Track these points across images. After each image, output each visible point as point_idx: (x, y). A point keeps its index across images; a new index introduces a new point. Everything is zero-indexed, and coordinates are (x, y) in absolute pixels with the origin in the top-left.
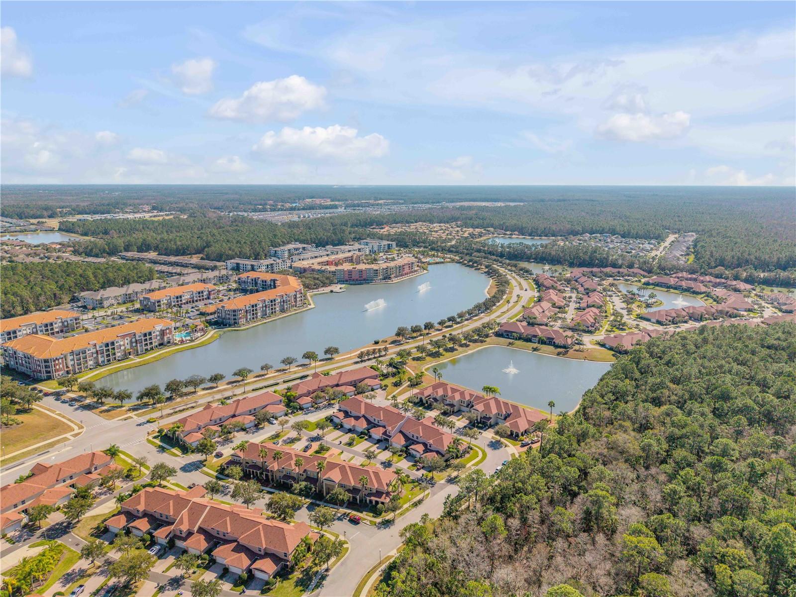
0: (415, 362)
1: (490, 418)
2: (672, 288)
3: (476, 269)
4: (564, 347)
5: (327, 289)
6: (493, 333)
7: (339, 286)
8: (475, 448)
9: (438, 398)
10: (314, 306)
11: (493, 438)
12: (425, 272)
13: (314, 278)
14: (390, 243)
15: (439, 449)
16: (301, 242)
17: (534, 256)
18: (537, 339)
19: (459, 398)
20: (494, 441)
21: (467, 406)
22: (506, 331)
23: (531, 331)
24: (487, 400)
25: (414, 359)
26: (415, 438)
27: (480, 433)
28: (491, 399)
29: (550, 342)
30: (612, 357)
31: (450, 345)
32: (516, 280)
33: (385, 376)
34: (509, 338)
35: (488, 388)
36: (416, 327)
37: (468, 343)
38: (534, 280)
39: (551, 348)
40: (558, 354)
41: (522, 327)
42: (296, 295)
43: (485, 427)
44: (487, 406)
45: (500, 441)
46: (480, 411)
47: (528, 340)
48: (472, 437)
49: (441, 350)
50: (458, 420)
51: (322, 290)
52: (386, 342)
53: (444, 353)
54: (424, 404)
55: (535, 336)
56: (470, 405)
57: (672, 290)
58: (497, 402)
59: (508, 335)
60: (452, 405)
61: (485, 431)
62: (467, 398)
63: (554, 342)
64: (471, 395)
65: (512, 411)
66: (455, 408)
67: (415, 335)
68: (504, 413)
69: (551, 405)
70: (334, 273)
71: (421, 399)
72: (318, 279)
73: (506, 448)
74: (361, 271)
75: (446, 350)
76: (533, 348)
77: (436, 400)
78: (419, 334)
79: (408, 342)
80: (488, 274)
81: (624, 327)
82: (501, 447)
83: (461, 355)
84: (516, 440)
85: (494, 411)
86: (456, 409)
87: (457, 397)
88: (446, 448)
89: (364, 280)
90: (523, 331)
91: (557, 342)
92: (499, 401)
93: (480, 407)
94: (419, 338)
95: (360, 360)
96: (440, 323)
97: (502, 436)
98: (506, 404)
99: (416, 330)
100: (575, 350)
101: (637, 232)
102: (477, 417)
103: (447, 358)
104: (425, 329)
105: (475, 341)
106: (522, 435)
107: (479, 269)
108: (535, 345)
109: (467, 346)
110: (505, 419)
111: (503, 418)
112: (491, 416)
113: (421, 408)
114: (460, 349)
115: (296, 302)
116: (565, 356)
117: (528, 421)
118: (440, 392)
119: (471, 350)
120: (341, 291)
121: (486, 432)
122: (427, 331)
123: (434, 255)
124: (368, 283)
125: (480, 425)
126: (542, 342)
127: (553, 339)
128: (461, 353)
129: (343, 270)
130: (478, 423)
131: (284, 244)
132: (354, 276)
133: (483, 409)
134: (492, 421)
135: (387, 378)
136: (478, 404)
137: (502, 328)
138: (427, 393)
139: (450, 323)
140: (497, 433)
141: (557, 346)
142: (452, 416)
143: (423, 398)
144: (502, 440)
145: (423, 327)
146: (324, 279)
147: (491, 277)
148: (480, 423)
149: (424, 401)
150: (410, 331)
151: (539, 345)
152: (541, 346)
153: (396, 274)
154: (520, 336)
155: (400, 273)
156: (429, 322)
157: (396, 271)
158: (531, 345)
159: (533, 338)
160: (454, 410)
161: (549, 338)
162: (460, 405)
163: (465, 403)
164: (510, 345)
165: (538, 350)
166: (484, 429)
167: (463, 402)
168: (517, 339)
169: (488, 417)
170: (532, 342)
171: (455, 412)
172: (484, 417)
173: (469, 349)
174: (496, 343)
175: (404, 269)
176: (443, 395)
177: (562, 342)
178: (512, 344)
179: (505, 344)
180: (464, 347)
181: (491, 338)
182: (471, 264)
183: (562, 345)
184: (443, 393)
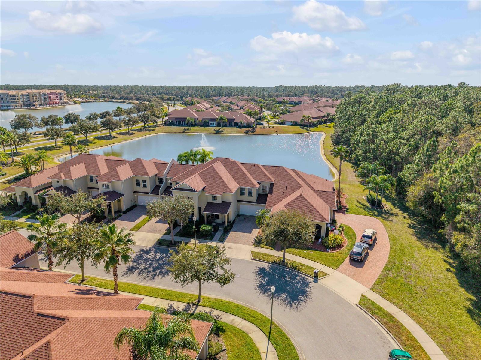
1: (226, 205)
4: (248, 126)
8: (226, 319)
9: (71, 185)
11: (256, 257)
18: (215, 123)
19: (131, 175)
20: (266, 266)
21: (155, 191)
22: (176, 118)
23: (206, 115)
28: (214, 161)
29: (231, 123)
34: (181, 126)
35: (190, 155)
39: (234, 129)
40: (247, 132)
43: (216, 230)
44: (211, 176)
45: (284, 263)
46: (199, 189)
47: (205, 124)
49: (91, 137)
50: (139, 228)
53: (96, 141)
54: (36, 207)
55: (214, 120)
56: (161, 186)
58: (230, 165)
59: (180, 123)
60: (113, 195)
61: (222, 240)
62: (152, 171)
63: (236, 123)
64: (159, 165)
65: (273, 180)
66: (122, 199)
68: (256, 185)
73: (322, 281)
75: (100, 138)
77: (68, 191)
82: (306, 284)
84: (327, 248)
86: (125, 203)
87: (126, 173)
90: (197, 117)
91: (238, 121)
92: (235, 163)
98: (252, 167)
100: (261, 128)
102: (190, 208)
105: (140, 130)
108: (217, 128)
109: (130, 134)
111: (256, 198)
112: (229, 198)
114: (121, 137)
116: (255, 133)
118: (78, 172)
119: (137, 137)
121: (228, 244)
125: (205, 227)
126: (222, 124)
127: (234, 120)
130: (196, 224)
133: (203, 185)
134: (232, 212)
137: (171, 117)
141: (240, 127)
143: (31, 194)
148: (202, 222)
149: (35, 201)
150: (39, 121)
151: (220, 128)
152: (222, 128)
153: (41, 102)
154: (195, 121)
155: (45, 101)
156: (71, 114)
157: (41, 99)
158: (212, 129)
159: (210, 122)
160: (119, 206)
161: (228, 120)
162: (135, 192)
163: (148, 184)
164: (186, 131)
165: (222, 131)
166: (218, 235)
167: (141, 183)
168: (192, 125)
169: (220, 204)
170: (211, 125)
171: (124, 209)
172: (209, 204)
173: (135, 137)
174: (168, 131)
175: (50, 97)
176: (86, 177)
177: (244, 122)
178: (188, 130)
179: (180, 131)
180: (126, 135)
181: (159, 127)
182: (122, 100)
183: (245, 124)
184: (85, 174)
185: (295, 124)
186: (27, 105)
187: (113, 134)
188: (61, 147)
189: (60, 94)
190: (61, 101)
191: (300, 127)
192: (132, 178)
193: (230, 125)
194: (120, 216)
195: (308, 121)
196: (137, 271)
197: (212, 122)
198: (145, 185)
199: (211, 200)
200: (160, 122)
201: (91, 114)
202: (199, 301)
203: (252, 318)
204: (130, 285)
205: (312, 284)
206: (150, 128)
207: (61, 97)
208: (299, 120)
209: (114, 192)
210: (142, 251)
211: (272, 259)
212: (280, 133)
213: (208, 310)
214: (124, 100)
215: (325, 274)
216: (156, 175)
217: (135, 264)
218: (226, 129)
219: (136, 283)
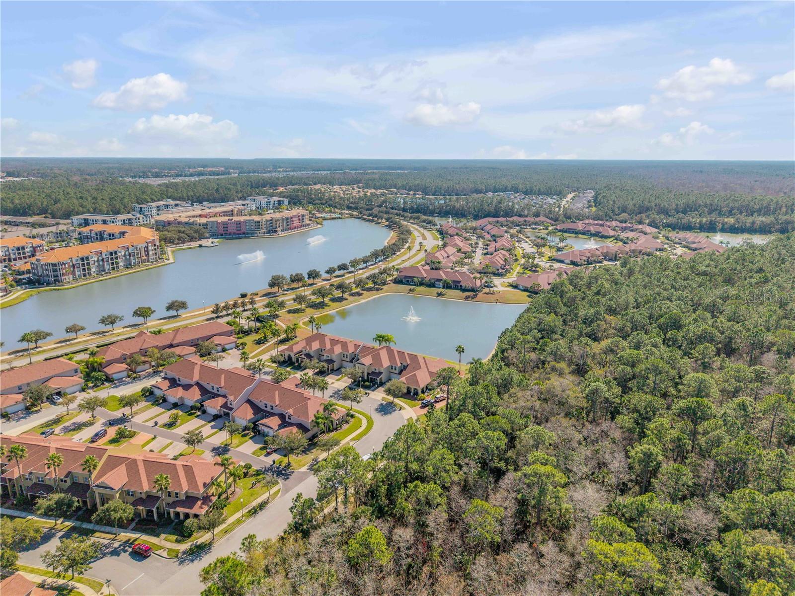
0: (291, 315)
1: (380, 373)
2: (580, 233)
3: (376, 224)
4: (473, 290)
5: (195, 244)
6: (392, 280)
7: (211, 240)
8: (357, 415)
9: (312, 354)
10: (173, 261)
11: (383, 399)
12: (319, 226)
13: (179, 232)
14: (281, 199)
15: (302, 420)
16: (175, 199)
17: (437, 211)
18: (441, 284)
19: (341, 351)
20: (384, 403)
21: (351, 361)
22: (407, 276)
23: (435, 275)
24: (377, 350)
25: (289, 312)
26: (269, 409)
27: (366, 394)
28: (382, 348)
29: (456, 285)
30: (527, 298)
31: (337, 294)
32: (419, 231)
33: (247, 333)
34: (409, 284)
35: (381, 337)
36: (297, 275)
37: (361, 292)
38: (438, 231)
39: (458, 292)
40: (467, 298)
41: (424, 272)
42: (147, 247)
43: (374, 385)
44: (377, 358)
45: (392, 403)
46: (368, 364)
47: (431, 285)
48: (354, 400)
49: (326, 300)
50: (338, 380)
51: (187, 245)
52: (257, 294)
53: (330, 303)
54: (294, 363)
55: (441, 280)
56: (354, 359)
57: (580, 236)
58: (390, 352)
59: (408, 281)
60: (330, 361)
61: (373, 391)
62: (351, 349)
63: (461, 286)
64: (356, 346)
65: (409, 362)
66: (335, 363)
67: (295, 285)
68: (399, 365)
69: (460, 350)
70: (205, 226)
71: (290, 357)
72: (183, 232)
73: (401, 411)
74: (239, 223)
75: (334, 300)
76: (437, 293)
77: (309, 356)
78: (300, 284)
79: (286, 294)
80: (390, 228)
81: (537, 269)
82: (395, 411)
83: (352, 305)
84: (415, 400)
85: (386, 363)
86: (336, 366)
87: (338, 349)
88: (312, 418)
89: (244, 233)
90: (425, 275)
91: (463, 284)
92: (393, 351)
93: (367, 360)
94: (300, 289)
95: (215, 315)
96: (328, 272)
97: (395, 396)
98: (401, 354)
99: (297, 279)
100: (486, 293)
101: (540, 189)
102: (363, 373)
103: (332, 310)
104: (309, 278)
105: (370, 289)
106: (423, 392)
107: (379, 223)
108: (440, 290)
109: (359, 294)
110: (400, 373)
111: (397, 372)
112: (382, 370)
113: (288, 369)
114: (351, 298)
115: (148, 255)
116: (475, 300)
117: (430, 373)
118: (316, 345)
119: (364, 299)
120: (212, 245)
121: (375, 392)
122: (311, 281)
123: (331, 212)
124: (249, 237)
125: (367, 383)
126: (447, 286)
127: (460, 282)
128: (351, 304)
129: (217, 222)
130: (364, 381)
131: (153, 201)
132: (232, 229)
133: (372, 362)
134: (383, 377)
135: (248, 335)
136: (364, 356)
137: (401, 274)
138: (296, 349)
139: (341, 272)
140: (389, 392)
141: (464, 290)
142: (331, 375)
143: (292, 356)
144: (396, 401)
145: (306, 276)
146: (192, 232)
147: (392, 230)
148: (368, 381)
149: (294, 360)
150: (289, 280)
151: (444, 290)
152: (446, 290)
153: (283, 227)
154: (423, 280)
155: (288, 225)
156: (314, 270)
157: (283, 223)
158: (435, 291)
160: (333, 367)
161: (454, 282)
162: (341, 360)
163: (348, 356)
164: (411, 292)
165: (443, 295)
166: (373, 388)
167: (345, 356)
168: (419, 285)
169: (377, 373)
170: (436, 287)
171: (335, 369)
172: (373, 372)
173: (362, 298)
175: (293, 221)
176: (318, 349)
177: (469, 285)
178: (413, 290)
179: (406, 291)
180: (356, 295)
181: (388, 285)
182: (371, 218)
183: (470, 288)
184: (319, 347)
185: (526, 290)
186: (269, 232)
187: (345, 296)
188: (304, 310)
189: (303, 216)
190: (303, 223)
191: (528, 294)
192: (341, 353)
193: (456, 288)
194: (333, 372)
197: (438, 283)
199: (374, 370)
201: (330, 268)
205: (397, 411)
207: (303, 219)
208: (529, 286)
209: (331, 360)
210: (337, 390)
211: (389, 401)
215: (405, 408)
216: (353, 352)
218: (450, 292)
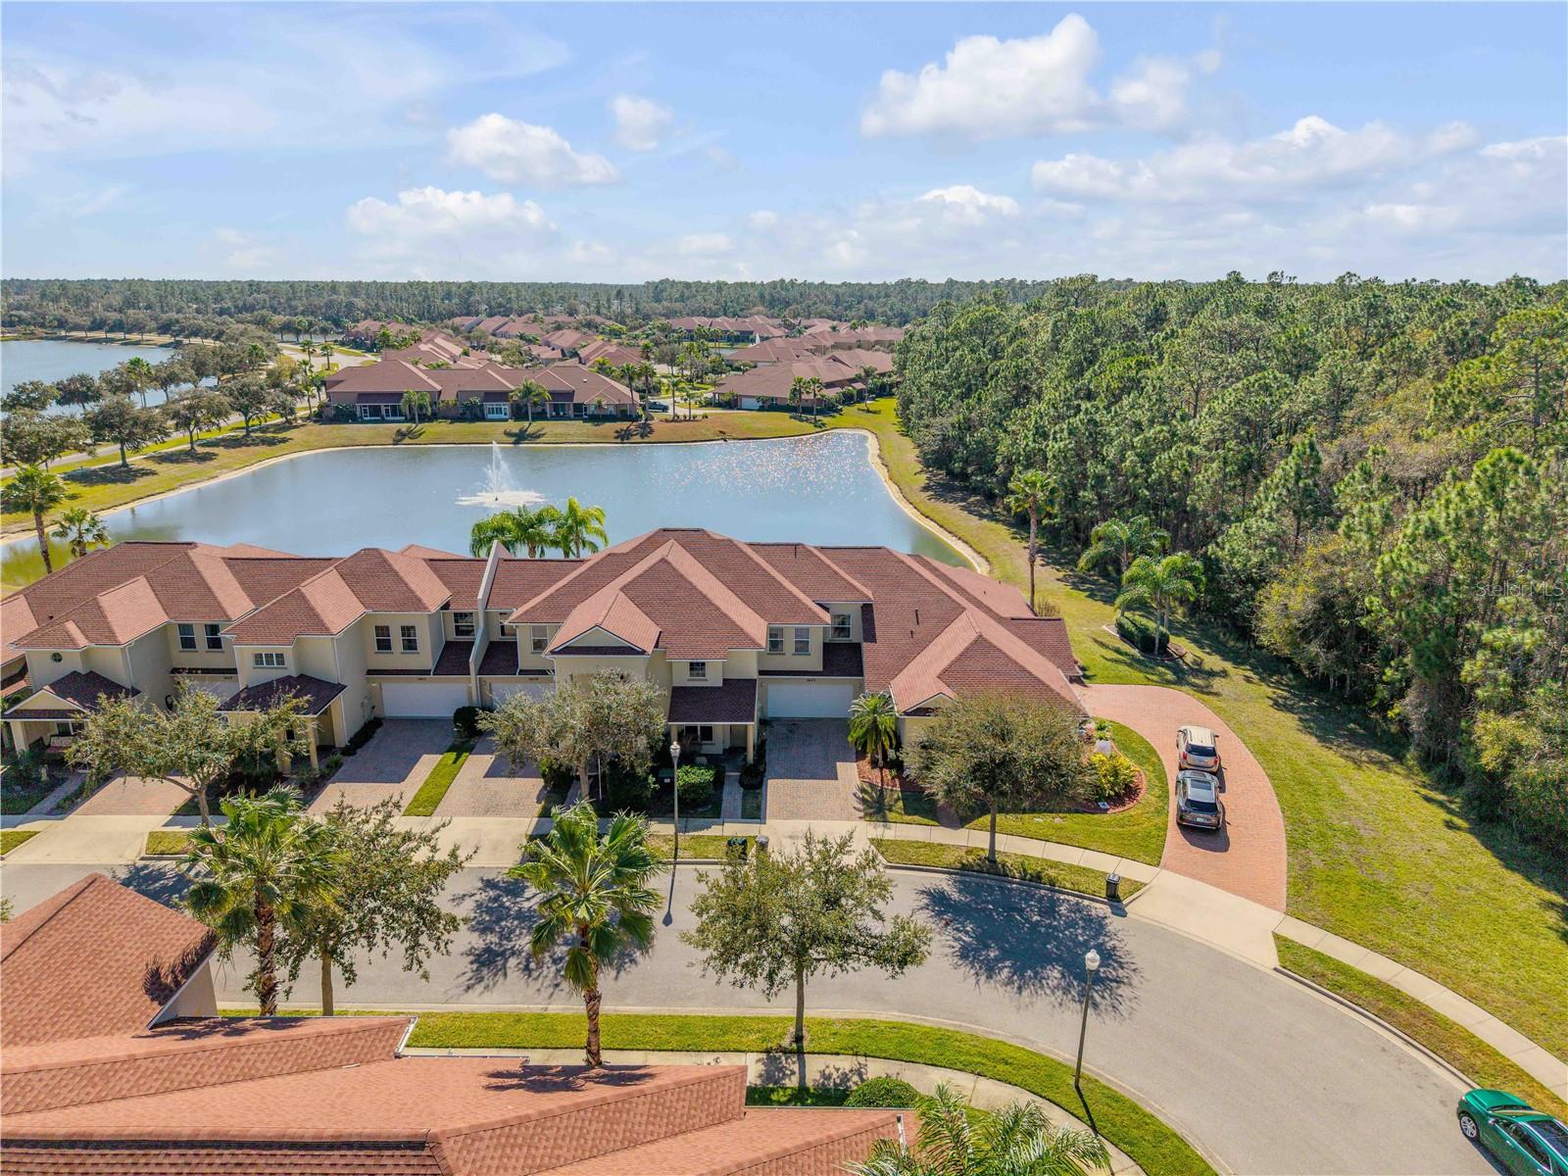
1: (740, 691)
4: (623, 414)
11: (895, 856)
18: (506, 407)
21: (449, 662)
22: (362, 396)
29: (564, 406)
34: (383, 421)
37: (199, 453)
39: (579, 425)
40: (623, 436)
46: (646, 643)
47: (471, 414)
55: (502, 396)
59: (376, 411)
60: (300, 691)
61: (754, 812)
62: (433, 593)
63: (579, 407)
64: (449, 568)
65: (868, 593)
66: (338, 702)
68: (822, 616)
73: (1138, 910)
75: (87, 476)
76: (508, 435)
77: (95, 688)
82: (1097, 925)
90: (437, 388)
91: (586, 400)
105: (234, 442)
108: (515, 426)
109: (200, 456)
112: (749, 665)
114: (166, 471)
116: (650, 438)
125: (687, 777)
126: (533, 412)
127: (570, 395)
137: (340, 392)
141: (598, 418)
151: (526, 424)
152: (534, 424)
154: (433, 403)
158: (497, 429)
159: (488, 405)
160: (325, 728)
161: (551, 395)
162: (370, 672)
164: (407, 440)
165: (537, 436)
167: (397, 639)
168: (424, 418)
169: (719, 688)
170: (490, 416)
171: (342, 737)
172: (681, 693)
173: (221, 467)
174: (337, 442)
177: (609, 403)
178: (409, 434)
179: (383, 441)
180: (185, 461)
181: (302, 429)
182: (101, 335)
183: (612, 409)
184: (159, 618)
185: (770, 405)
187: (135, 460)
191: (789, 415)
192: (361, 622)
193: (559, 414)
194: (338, 765)
195: (812, 396)
196: (512, 962)
197: (494, 405)
198: (410, 645)
199: (683, 678)
200: (303, 408)
202: (799, 1039)
203: (1001, 1067)
204: (519, 1019)
205: (1114, 923)
206: (269, 435)
208: (784, 393)
209: (306, 678)
210: (489, 884)
211: (950, 858)
212: (735, 436)
213: (845, 1063)
214: (107, 332)
215: (1137, 886)
216: (446, 607)
217: (492, 938)
218: (550, 428)
219: (536, 1008)
